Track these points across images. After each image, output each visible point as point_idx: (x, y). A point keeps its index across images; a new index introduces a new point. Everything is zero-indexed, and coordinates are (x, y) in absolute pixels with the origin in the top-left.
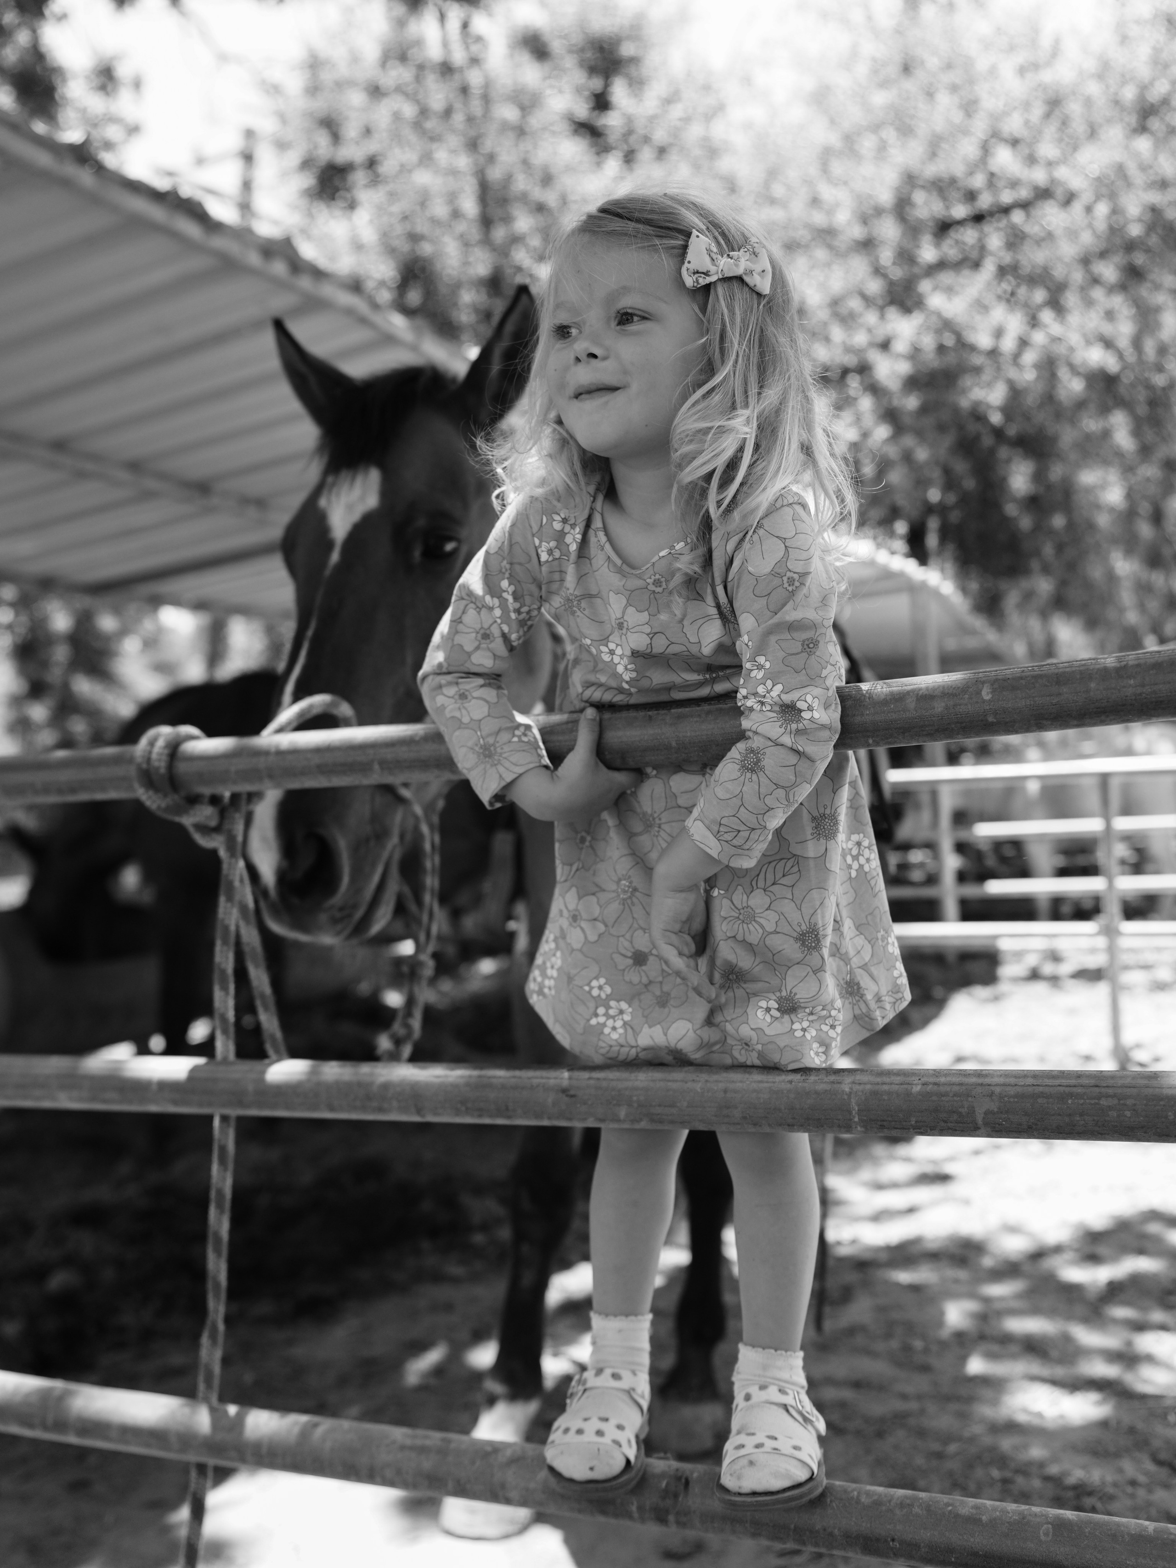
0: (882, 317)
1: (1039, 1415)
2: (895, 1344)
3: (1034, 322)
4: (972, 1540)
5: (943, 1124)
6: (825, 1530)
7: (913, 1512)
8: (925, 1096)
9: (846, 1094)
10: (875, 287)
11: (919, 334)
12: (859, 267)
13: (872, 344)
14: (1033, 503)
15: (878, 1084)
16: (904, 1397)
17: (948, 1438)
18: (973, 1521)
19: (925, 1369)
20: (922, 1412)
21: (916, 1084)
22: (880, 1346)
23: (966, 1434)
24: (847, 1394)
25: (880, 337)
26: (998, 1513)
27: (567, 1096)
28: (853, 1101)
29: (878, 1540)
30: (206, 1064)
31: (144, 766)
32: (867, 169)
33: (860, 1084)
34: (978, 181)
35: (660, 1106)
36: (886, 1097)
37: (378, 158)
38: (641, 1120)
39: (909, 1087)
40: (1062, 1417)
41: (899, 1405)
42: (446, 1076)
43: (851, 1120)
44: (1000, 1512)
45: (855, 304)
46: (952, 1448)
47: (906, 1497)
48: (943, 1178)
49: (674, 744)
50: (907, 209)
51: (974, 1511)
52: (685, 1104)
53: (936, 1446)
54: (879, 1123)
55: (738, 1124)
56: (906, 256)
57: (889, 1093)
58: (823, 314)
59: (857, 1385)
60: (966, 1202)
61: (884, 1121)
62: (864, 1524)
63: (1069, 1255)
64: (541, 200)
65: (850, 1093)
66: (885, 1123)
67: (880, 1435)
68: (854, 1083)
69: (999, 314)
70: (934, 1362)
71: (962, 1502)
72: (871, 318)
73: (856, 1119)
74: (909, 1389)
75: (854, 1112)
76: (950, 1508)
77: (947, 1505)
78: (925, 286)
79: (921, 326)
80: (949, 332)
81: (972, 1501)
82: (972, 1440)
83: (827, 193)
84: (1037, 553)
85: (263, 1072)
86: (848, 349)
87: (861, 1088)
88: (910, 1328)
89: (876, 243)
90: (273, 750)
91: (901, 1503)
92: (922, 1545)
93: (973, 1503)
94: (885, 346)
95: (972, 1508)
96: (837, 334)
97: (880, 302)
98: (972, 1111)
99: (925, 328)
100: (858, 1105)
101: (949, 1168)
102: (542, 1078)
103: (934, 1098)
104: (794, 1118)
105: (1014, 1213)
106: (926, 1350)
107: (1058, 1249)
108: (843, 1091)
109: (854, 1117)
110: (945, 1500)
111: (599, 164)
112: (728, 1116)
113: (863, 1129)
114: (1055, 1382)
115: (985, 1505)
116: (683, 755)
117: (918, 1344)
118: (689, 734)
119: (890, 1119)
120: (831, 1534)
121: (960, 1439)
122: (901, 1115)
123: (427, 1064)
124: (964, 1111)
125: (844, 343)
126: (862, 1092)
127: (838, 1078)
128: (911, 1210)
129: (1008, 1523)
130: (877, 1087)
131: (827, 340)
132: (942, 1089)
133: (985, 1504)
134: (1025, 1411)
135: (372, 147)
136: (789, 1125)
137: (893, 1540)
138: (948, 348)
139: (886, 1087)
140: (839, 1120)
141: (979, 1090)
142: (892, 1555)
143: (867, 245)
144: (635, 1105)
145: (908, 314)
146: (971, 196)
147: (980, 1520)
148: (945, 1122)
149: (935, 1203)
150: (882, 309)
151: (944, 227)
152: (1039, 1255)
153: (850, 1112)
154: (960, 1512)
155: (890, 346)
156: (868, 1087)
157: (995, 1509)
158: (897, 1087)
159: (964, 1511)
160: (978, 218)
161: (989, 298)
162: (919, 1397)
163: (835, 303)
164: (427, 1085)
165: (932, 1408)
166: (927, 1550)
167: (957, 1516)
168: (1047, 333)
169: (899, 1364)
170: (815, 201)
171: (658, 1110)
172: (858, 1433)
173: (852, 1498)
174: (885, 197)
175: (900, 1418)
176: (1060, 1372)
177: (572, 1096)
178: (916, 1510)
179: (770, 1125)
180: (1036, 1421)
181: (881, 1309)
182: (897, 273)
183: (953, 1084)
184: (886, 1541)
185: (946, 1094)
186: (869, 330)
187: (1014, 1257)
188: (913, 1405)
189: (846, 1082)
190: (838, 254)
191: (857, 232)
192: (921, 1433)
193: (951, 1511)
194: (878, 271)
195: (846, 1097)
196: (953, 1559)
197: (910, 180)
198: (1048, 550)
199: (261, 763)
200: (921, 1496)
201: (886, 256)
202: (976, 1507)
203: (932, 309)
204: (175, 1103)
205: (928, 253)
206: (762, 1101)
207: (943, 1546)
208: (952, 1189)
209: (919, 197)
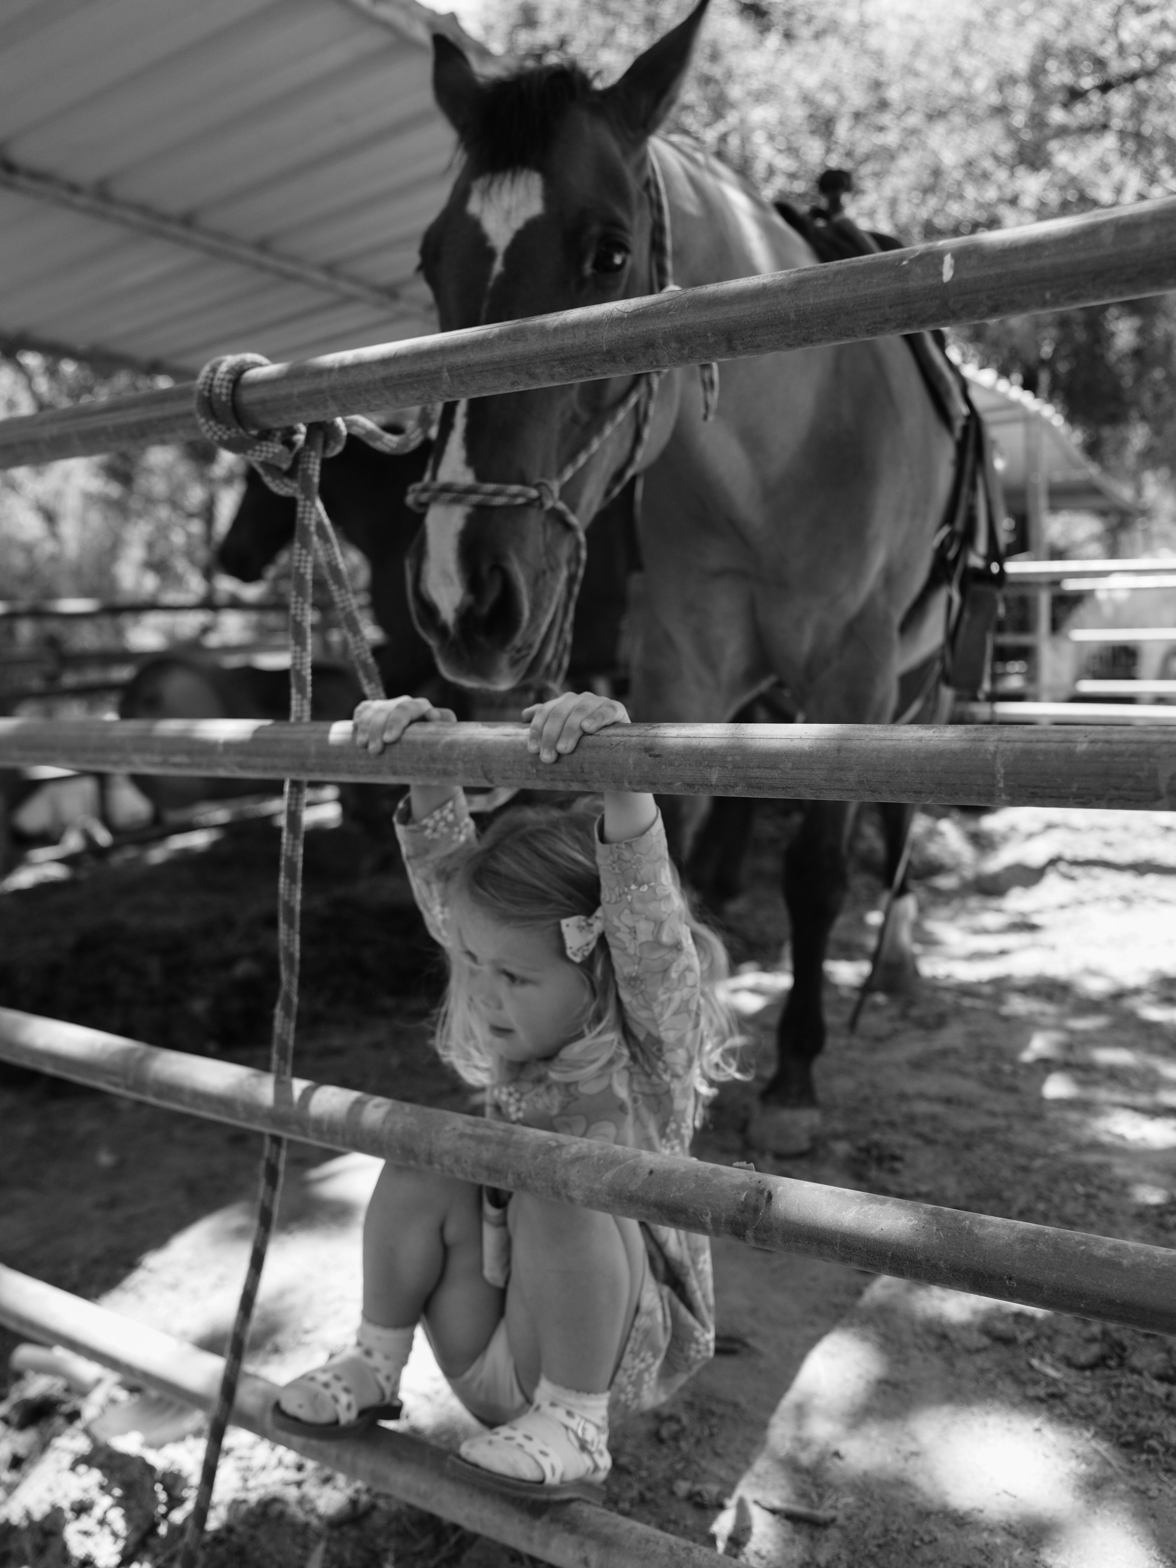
0: (1012, 175)
1: (1122, 1137)
2: (984, 1066)
3: (1152, 178)
4: (1108, 1286)
5: (1113, 792)
6: (928, 1261)
7: (1037, 1249)
8: (1093, 756)
9: (990, 754)
10: (1006, 149)
11: (1045, 190)
12: (993, 132)
13: (1001, 200)
14: (1137, 354)
15: (1031, 741)
16: (993, 1114)
17: (1034, 1154)
18: (1111, 1264)
19: (1013, 1090)
20: (1009, 1128)
21: (1082, 742)
22: (971, 1068)
23: (1052, 1150)
24: (938, 1109)
25: (1008, 193)
26: (1142, 1258)
27: (650, 756)
28: (999, 762)
29: (991, 1277)
30: (271, 725)
31: (206, 394)
32: (1005, 41)
33: (1008, 741)
34: (1108, 51)
35: (759, 767)
36: (1041, 758)
37: (568, 39)
38: (736, 785)
39: (1072, 745)
40: (1144, 1139)
41: (987, 1121)
42: (517, 735)
43: (994, 786)
44: (1145, 1256)
45: (988, 164)
46: (1038, 1163)
47: (1029, 1231)
48: (1032, 928)
49: (792, 316)
50: (1041, 78)
51: (1112, 1253)
52: (789, 765)
53: (1022, 1161)
54: (1031, 790)
55: (852, 790)
56: (1037, 121)
57: (1046, 753)
58: (958, 175)
59: (948, 1101)
60: (1053, 948)
61: (1036, 787)
62: (976, 1259)
63: (1147, 997)
64: (709, 74)
65: (996, 752)
66: (1037, 790)
67: (968, 1147)
68: (1000, 740)
69: (1120, 170)
70: (1021, 1084)
71: (1098, 1242)
72: (1002, 175)
73: (1001, 785)
74: (998, 1108)
75: (999, 776)
76: (1083, 1248)
77: (1080, 1243)
78: (1053, 146)
79: (1047, 183)
80: (1073, 189)
81: (1110, 1241)
82: (1056, 1157)
83: (967, 62)
84: (1137, 403)
85: (327, 732)
86: (980, 206)
87: (1009, 746)
88: (1000, 1053)
89: (1010, 108)
90: (337, 365)
91: (1023, 1238)
92: (1046, 1286)
93: (1111, 1244)
94: (1013, 201)
95: (1110, 1249)
96: (970, 191)
97: (1010, 161)
98: (1154, 775)
99: (1052, 184)
100: (1005, 767)
101: (1036, 920)
102: (623, 736)
103: (1105, 759)
104: (922, 783)
105: (1095, 958)
106: (1014, 1073)
107: (1137, 991)
108: (986, 750)
109: (999, 782)
110: (1077, 1238)
111: (761, 42)
112: (841, 780)
113: (1008, 798)
114: (1136, 1109)
115: (1126, 1247)
116: (804, 330)
117: (1007, 1068)
118: (811, 301)
119: (1045, 784)
120: (935, 1266)
121: (1045, 1155)
122: (1059, 780)
123: (498, 723)
124: (1142, 774)
125: (976, 200)
126: (1011, 750)
127: (980, 735)
128: (1003, 953)
129: (1155, 1269)
130: (1029, 746)
131: (961, 197)
132: (1116, 748)
133: (1126, 1245)
134: (1108, 1132)
135: (563, 28)
136: (915, 792)
137: (1010, 1279)
138: (1070, 202)
139: (1042, 746)
140: (979, 785)
141: (1165, 749)
142: (1007, 1295)
143: (1001, 111)
144: (730, 766)
145: (1036, 172)
146: (1100, 63)
147: (1120, 1264)
148: (1117, 788)
149: (1023, 948)
150: (1012, 169)
151: (1075, 95)
152: (1119, 995)
153: (993, 776)
154: (1095, 1253)
155: (1018, 201)
156: (1019, 745)
157: (1139, 1252)
158: (1057, 745)
159: (1100, 1252)
160: (1105, 87)
161: (1113, 158)
162: (1007, 1115)
163: (969, 164)
164: (496, 745)
165: (1018, 1126)
166: (1050, 1292)
167: (1091, 1257)
168: (1165, 188)
169: (988, 1084)
170: (957, 72)
171: (758, 773)
172: (948, 1144)
173: (963, 1228)
174: (1021, 66)
175: (988, 1133)
176: (1143, 1100)
177: (656, 756)
178: (1041, 1247)
179: (891, 792)
180: (1118, 1142)
181: (972, 1035)
182: (1027, 136)
183: (1131, 742)
184: (1001, 1278)
185: (1120, 754)
186: (1000, 187)
187: (1095, 997)
188: (1001, 1122)
189: (991, 739)
190: (972, 120)
191: (994, 99)
192: (1009, 1148)
193: (1083, 1251)
194: (1012, 133)
195: (989, 757)
196: (1082, 1305)
197: (1045, 50)
198: (1147, 398)
199: (324, 383)
200: (1046, 1231)
201: (1019, 119)
202: (1115, 1248)
203: (1059, 166)
204: (241, 766)
205: (1057, 116)
206: (883, 761)
207: (1071, 1290)
208: (1039, 937)
209: (1052, 65)
